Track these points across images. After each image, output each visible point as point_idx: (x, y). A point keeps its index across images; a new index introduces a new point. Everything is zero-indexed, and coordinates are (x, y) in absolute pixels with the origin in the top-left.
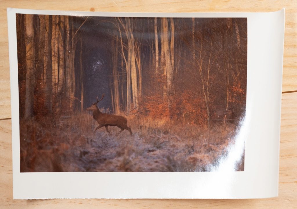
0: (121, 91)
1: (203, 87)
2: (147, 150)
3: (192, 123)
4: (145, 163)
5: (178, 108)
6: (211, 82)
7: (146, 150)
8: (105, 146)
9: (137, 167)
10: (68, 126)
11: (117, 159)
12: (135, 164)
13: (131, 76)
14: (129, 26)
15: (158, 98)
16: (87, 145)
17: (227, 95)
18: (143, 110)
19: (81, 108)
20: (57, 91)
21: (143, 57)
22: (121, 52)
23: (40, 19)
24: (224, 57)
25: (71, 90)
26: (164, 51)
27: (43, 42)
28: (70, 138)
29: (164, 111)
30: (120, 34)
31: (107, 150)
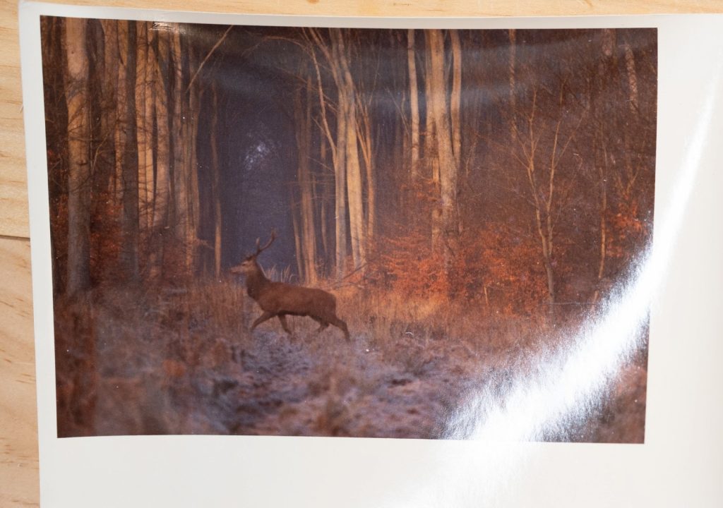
0: (320, 223)
1: (538, 216)
2: (389, 379)
3: (506, 309)
4: (383, 415)
5: (470, 271)
6: (559, 203)
7: (386, 379)
8: (279, 368)
9: (362, 423)
10: (180, 315)
11: (310, 402)
12: (358, 417)
13: (346, 184)
14: (341, 51)
15: (418, 242)
16: (232, 365)
17: (601, 238)
18: (378, 275)
19: (215, 269)
20: (152, 223)
21: (379, 133)
22: (320, 121)
23: (105, 31)
24: (594, 134)
25: (189, 220)
26: (434, 119)
27: (114, 93)
28: (188, 346)
29: (434, 277)
30: (316, 71)
31: (283, 380)
